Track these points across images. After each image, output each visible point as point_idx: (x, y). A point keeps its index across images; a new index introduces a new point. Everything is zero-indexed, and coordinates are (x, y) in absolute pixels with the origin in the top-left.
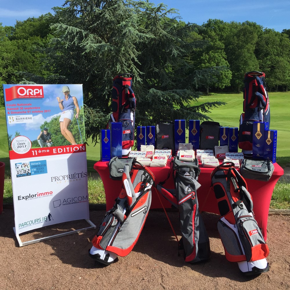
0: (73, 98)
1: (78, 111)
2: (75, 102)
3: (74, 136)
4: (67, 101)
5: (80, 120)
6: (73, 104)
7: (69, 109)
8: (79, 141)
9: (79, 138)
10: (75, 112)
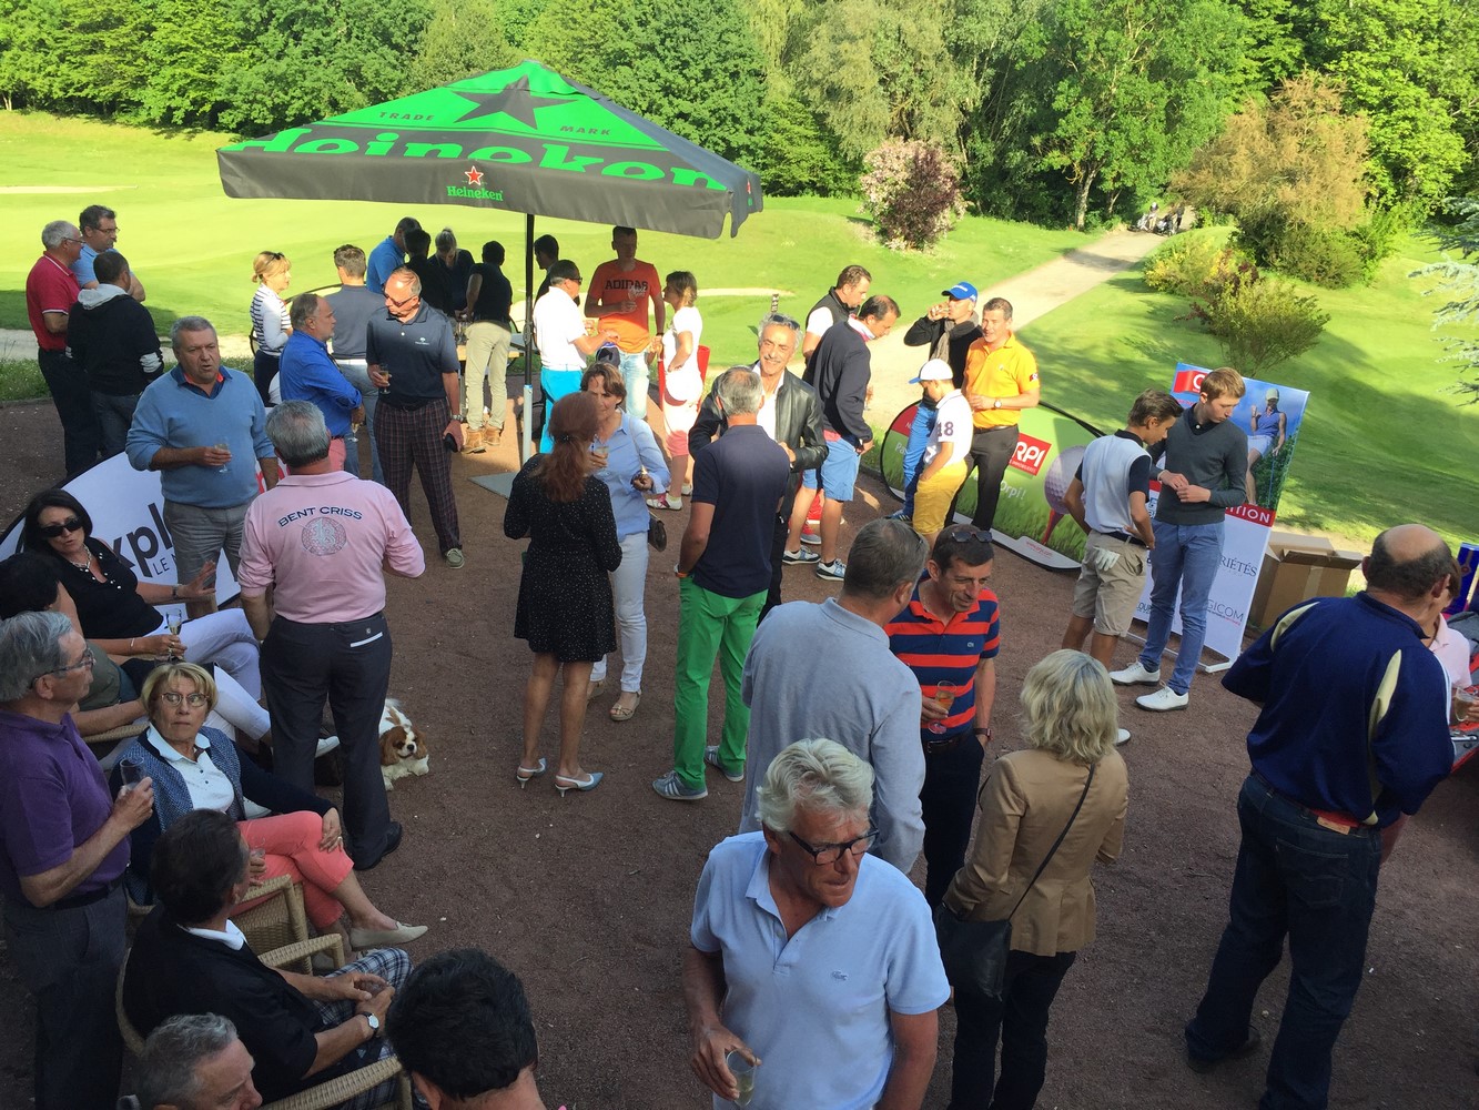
0: (1281, 415)
1: (1280, 442)
2: (1281, 424)
3: (1258, 489)
4: (1268, 418)
5: (1280, 461)
6: (1276, 426)
7: (1266, 434)
8: (1264, 500)
9: (1265, 495)
10: (1274, 443)
